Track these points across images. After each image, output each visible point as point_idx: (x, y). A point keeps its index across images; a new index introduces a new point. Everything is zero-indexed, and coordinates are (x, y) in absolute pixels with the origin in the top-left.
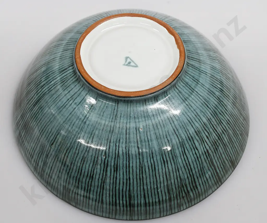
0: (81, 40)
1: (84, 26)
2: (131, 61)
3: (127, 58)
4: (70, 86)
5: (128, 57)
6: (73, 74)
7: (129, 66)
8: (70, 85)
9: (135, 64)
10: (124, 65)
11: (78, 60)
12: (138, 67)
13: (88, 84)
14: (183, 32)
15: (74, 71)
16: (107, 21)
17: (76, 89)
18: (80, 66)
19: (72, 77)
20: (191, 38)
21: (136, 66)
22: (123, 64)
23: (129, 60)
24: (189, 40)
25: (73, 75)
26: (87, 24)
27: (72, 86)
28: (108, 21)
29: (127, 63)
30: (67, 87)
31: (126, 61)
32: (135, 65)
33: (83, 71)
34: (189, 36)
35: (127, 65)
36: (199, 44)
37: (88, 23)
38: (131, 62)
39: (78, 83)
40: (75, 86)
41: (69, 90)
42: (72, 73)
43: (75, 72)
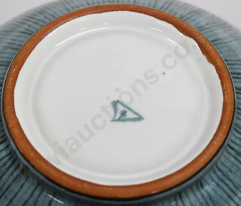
0: (10, 83)
1: (6, 47)
2: (126, 109)
3: (115, 104)
4: (10, 189)
5: (118, 101)
6: (9, 159)
7: (124, 120)
8: (9, 186)
9: (136, 113)
10: (114, 120)
11: (15, 131)
12: (143, 119)
13: (50, 183)
14: (199, 23)
15: (10, 154)
16: (52, 31)
17: (25, 193)
18: (23, 145)
19: (9, 167)
20: (216, 32)
21: (140, 118)
22: (112, 120)
23: (121, 108)
24: (216, 38)
25: (9, 163)
26: (10, 41)
27: (15, 188)
28: (54, 31)
29: (118, 115)
30: (4, 192)
31: (116, 112)
32: (136, 116)
33: (32, 154)
34: (212, 29)
35: (119, 120)
36: (234, 42)
37: (13, 40)
38: (126, 112)
39: (26, 181)
40: (22, 186)
41: (10, 197)
42: (7, 158)
43: (15, 157)
